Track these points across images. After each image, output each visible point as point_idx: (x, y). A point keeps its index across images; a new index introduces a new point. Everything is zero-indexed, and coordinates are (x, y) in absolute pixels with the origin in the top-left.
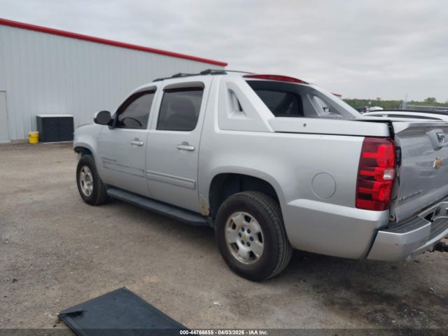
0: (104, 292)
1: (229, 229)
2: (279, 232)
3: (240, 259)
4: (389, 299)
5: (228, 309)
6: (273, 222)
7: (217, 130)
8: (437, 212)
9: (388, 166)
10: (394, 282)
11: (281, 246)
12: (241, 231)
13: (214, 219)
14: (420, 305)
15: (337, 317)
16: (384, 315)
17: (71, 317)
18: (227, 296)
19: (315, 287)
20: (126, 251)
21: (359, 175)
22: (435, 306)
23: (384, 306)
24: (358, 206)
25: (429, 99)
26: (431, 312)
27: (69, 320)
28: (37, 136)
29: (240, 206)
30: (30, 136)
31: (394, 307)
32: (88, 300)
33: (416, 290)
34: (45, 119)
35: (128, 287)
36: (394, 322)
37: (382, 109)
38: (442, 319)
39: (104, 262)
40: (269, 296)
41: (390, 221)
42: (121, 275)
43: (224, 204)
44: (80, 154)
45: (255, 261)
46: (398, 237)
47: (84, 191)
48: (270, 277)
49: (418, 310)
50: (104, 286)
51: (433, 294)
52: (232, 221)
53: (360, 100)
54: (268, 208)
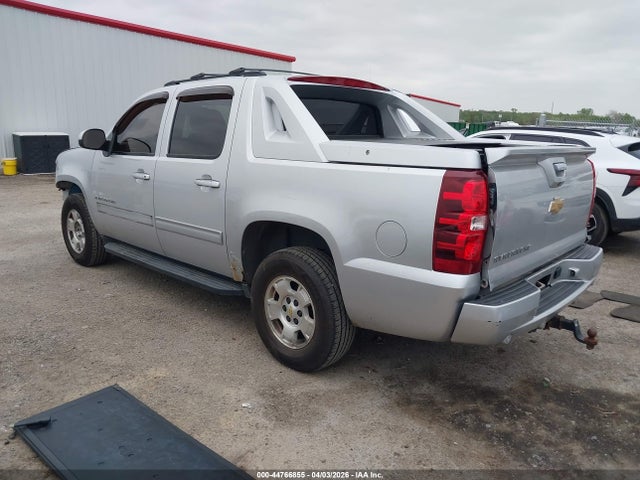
0: (87, 391)
1: (270, 300)
2: (336, 304)
3: (284, 342)
4: (487, 395)
5: (261, 414)
6: (327, 289)
7: (250, 157)
8: (557, 274)
9: (478, 211)
10: (497, 371)
11: (338, 323)
12: (285, 303)
13: (250, 285)
14: (528, 402)
15: (412, 422)
16: (477, 417)
17: (31, 429)
18: (262, 394)
19: (388, 379)
20: (127, 331)
21: (438, 225)
22: (548, 404)
23: (479, 404)
24: (437, 268)
25: (584, 111)
26: (542, 412)
27: (29, 434)
28: (14, 163)
29: (283, 268)
30: (4, 164)
31: (491, 406)
32: (62, 403)
33: (525, 382)
34: (24, 139)
35: (122, 385)
36: (488, 426)
37: (517, 125)
38: (554, 422)
39: (92, 349)
40: (321, 393)
41: (481, 288)
42: (114, 366)
43: (263, 265)
44: (67, 193)
45: (304, 345)
46: (490, 310)
47: (74, 246)
48: (324, 366)
49: (525, 409)
50: (88, 384)
51: (549, 387)
52: (273, 289)
53: (489, 112)
54: (320, 271)
